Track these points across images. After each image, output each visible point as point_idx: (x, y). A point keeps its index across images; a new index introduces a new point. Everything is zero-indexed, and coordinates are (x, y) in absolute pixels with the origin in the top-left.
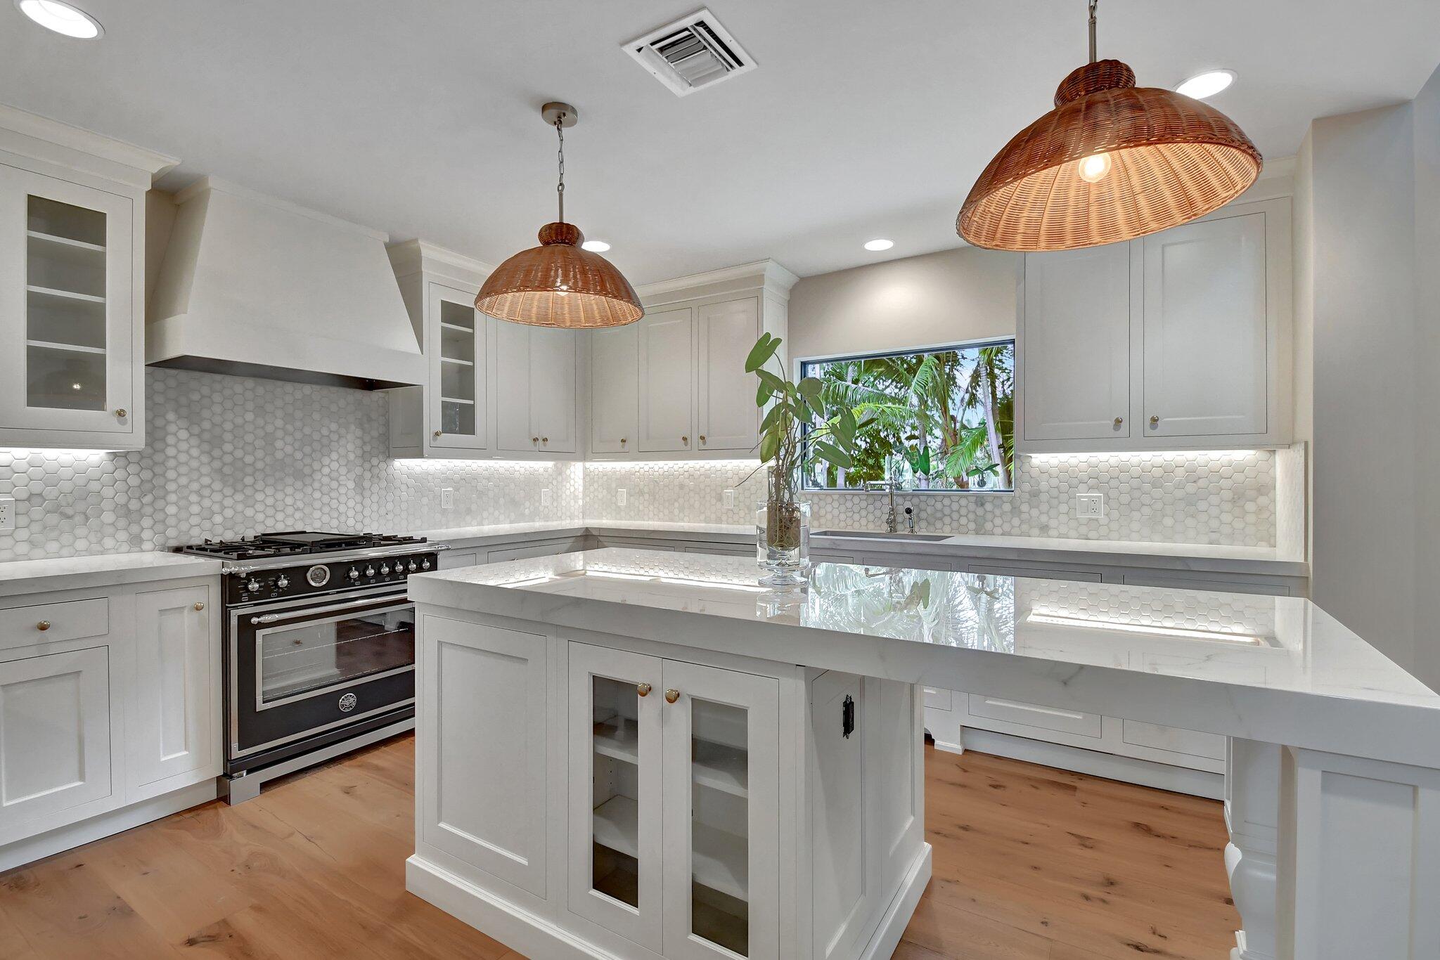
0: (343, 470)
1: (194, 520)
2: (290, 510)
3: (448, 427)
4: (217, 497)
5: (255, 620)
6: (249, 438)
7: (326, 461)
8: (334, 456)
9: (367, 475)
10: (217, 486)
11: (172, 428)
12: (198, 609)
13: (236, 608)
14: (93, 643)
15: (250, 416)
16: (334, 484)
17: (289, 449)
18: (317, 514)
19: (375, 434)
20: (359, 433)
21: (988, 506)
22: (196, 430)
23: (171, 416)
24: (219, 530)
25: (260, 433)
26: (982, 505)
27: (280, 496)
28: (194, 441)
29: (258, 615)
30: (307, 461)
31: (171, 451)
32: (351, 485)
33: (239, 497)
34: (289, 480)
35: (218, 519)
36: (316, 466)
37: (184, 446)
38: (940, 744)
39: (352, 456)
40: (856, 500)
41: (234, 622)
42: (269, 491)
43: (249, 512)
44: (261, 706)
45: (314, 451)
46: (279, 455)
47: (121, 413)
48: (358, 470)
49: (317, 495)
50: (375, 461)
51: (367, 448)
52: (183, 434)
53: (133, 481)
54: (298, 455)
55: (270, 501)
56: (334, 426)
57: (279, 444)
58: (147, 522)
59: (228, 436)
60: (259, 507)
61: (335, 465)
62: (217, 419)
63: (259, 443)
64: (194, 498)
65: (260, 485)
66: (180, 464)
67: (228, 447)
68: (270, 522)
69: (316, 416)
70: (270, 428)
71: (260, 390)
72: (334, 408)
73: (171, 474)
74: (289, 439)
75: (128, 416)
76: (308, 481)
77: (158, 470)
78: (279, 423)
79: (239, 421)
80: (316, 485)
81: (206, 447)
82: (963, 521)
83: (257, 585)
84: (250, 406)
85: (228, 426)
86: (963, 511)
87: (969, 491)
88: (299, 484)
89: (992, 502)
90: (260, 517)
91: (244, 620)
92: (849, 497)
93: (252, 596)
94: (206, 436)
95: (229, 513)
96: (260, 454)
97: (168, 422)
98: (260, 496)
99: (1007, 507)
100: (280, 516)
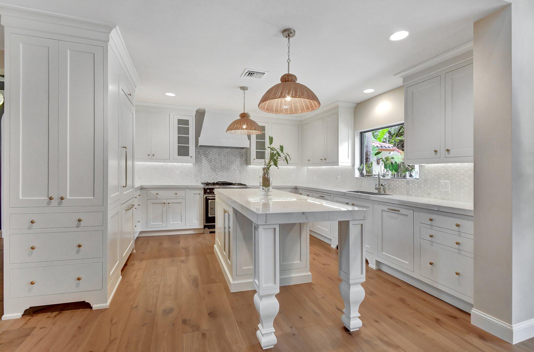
0: (236, 168)
1: (207, 178)
2: (225, 177)
3: (257, 158)
4: (211, 173)
5: (208, 198)
6: (217, 161)
7: (233, 166)
8: (234, 165)
9: (242, 169)
10: (211, 171)
11: (203, 159)
12: (199, 194)
13: (205, 195)
14: (183, 198)
15: (217, 156)
16: (234, 171)
17: (225, 163)
18: (231, 178)
19: (244, 159)
20: (240, 159)
21: (411, 185)
22: (207, 159)
23: (203, 157)
24: (211, 180)
25: (219, 160)
26: (408, 184)
27: (223, 173)
28: (207, 161)
29: (208, 197)
30: (229, 166)
31: (203, 164)
32: (238, 171)
33: (215, 173)
34: (225, 170)
35: (211, 178)
36: (230, 167)
37: (205, 163)
38: (370, 265)
39: (238, 165)
40: (371, 181)
41: (205, 198)
42: (221, 172)
43: (217, 177)
44: (209, 216)
45: (230, 163)
46: (223, 164)
47: (191, 157)
48: (240, 168)
49: (231, 174)
50: (244, 166)
51: (242, 163)
52: (205, 160)
53: (197, 169)
54: (227, 164)
55: (221, 175)
56: (234, 158)
57: (223, 162)
58: (199, 178)
59: (213, 161)
60: (219, 176)
61: (234, 167)
62: (211, 157)
63: (219, 162)
64: (207, 173)
65: (219, 171)
66: (204, 166)
67: (213, 163)
68: (221, 179)
69: (231, 155)
70: (221, 159)
71: (219, 150)
72: (234, 153)
73: (203, 168)
74: (225, 161)
75: (192, 157)
76: (229, 170)
77: (201, 167)
78: (223, 157)
79: (215, 157)
80: (231, 171)
81: (209, 163)
82: (403, 190)
83: (209, 191)
84: (217, 154)
85: (213, 158)
86: (403, 186)
87: (406, 179)
88: (227, 171)
89: (412, 183)
90: (219, 178)
91: (206, 197)
92: (369, 180)
93: (208, 193)
94: (209, 160)
95: (213, 177)
96: (219, 164)
97: (203, 158)
98: (219, 173)
99: (416, 185)
100: (223, 178)
